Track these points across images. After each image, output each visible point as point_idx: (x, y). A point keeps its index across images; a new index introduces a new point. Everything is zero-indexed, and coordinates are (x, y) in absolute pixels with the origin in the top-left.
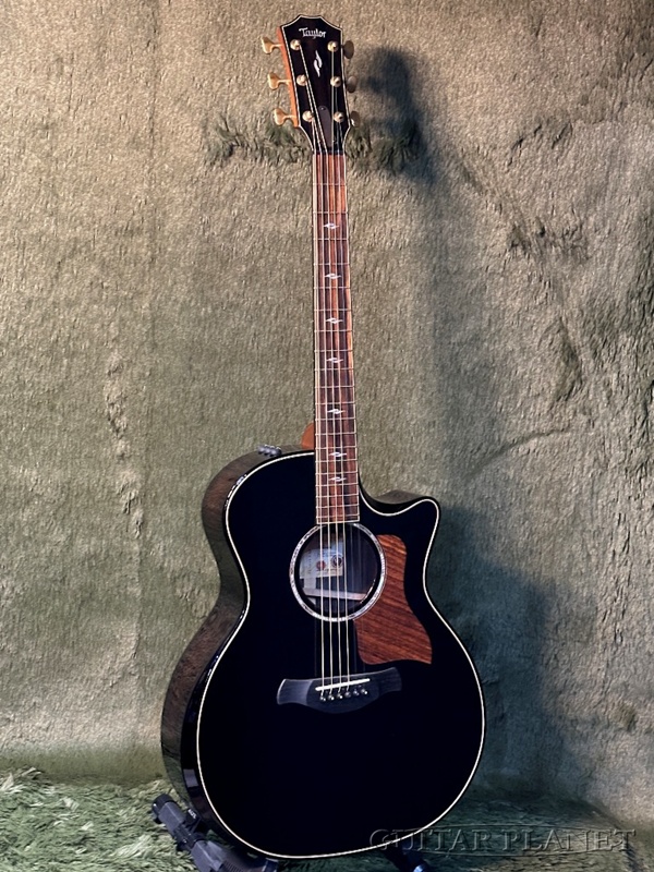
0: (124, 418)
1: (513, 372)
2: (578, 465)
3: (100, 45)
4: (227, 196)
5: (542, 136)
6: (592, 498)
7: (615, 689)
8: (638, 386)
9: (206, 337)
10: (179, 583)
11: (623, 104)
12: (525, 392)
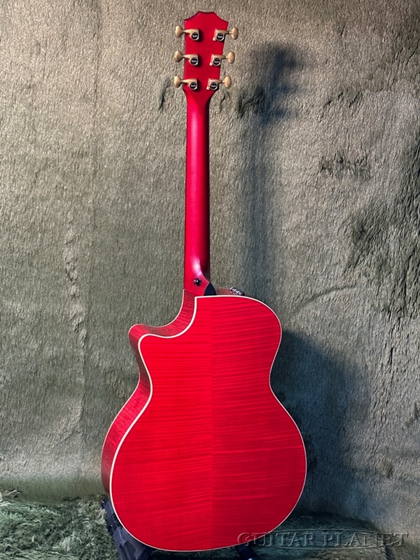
0: (76, 272)
1: (321, 249)
2: (360, 308)
3: (64, 36)
4: (142, 134)
5: (343, 99)
6: (369, 330)
7: (381, 451)
8: (400, 259)
9: (128, 222)
10: (108, 375)
11: (395, 80)
12: (328, 262)
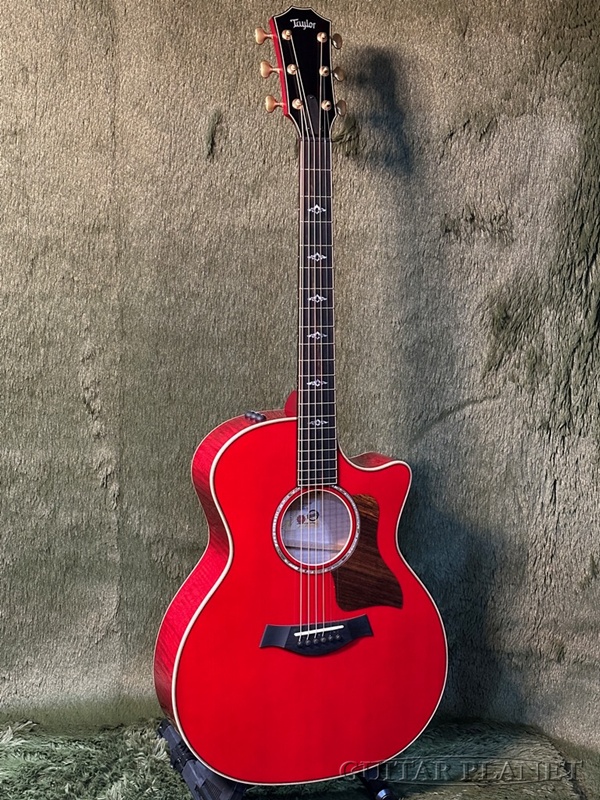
0: (98, 401)
1: (449, 346)
2: (508, 427)
5: (470, 130)
6: (522, 456)
7: (546, 625)
10: (154, 547)
11: (542, 98)
12: (460, 363)
